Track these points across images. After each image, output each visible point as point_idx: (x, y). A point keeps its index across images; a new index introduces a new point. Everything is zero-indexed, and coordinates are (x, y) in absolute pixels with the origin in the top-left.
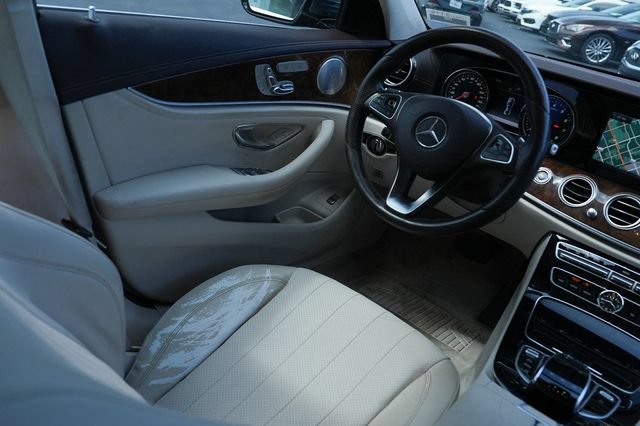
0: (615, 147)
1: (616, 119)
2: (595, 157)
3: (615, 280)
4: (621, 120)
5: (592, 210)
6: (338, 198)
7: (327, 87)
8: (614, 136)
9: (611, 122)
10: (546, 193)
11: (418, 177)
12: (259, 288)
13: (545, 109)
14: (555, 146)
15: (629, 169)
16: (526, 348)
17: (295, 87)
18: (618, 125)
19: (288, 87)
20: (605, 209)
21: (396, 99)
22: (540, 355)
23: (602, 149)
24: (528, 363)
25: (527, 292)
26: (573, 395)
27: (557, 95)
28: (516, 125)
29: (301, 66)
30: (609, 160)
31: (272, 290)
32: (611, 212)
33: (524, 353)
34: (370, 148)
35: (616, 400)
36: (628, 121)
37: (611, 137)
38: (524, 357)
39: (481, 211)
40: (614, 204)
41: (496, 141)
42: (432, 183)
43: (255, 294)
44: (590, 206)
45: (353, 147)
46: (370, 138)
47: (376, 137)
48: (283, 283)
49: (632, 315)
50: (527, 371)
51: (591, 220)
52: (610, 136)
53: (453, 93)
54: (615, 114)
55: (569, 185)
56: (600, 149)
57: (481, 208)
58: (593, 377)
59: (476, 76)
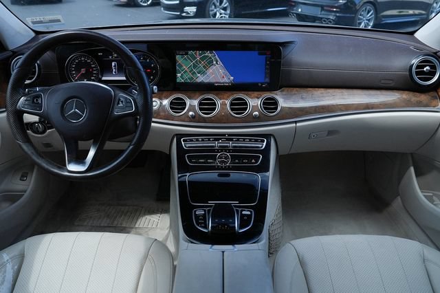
0: (186, 71)
1: (180, 55)
2: (178, 81)
3: (220, 146)
4: (182, 55)
5: (191, 113)
6: (27, 173)
8: (183, 65)
9: (178, 57)
10: (161, 114)
11: (79, 142)
12: (5, 272)
13: (140, 69)
14: (155, 87)
15: (199, 80)
16: (195, 211)
18: (182, 58)
20: (197, 108)
21: (39, 96)
22: (205, 211)
24: (201, 219)
25: (179, 178)
26: (231, 225)
27: (140, 51)
28: (124, 78)
30: (186, 79)
31: (16, 267)
32: (201, 109)
33: (195, 214)
34: (34, 132)
35: (251, 212)
36: (187, 54)
38: (197, 217)
39: (131, 147)
40: (200, 104)
41: (119, 99)
42: (92, 141)
43: (4, 278)
44: (189, 111)
45: (24, 142)
46: (31, 125)
47: (36, 123)
48: (22, 257)
49: (237, 161)
50: (203, 225)
51: (193, 118)
52: (181, 66)
53: (74, 72)
54: (177, 52)
55: (171, 103)
56: (179, 75)
57: (130, 145)
58: (235, 206)
59: (85, 56)
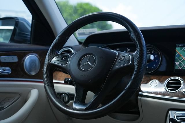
0: (184, 60)
1: (179, 47)
2: (176, 68)
4: (181, 47)
7: (30, 70)
8: (181, 55)
9: (177, 49)
17: (12, 70)
18: (181, 49)
19: (8, 70)
21: (67, 56)
23: (178, 63)
29: (14, 59)
30: (184, 67)
37: (180, 56)
45: (48, 86)
54: (177, 45)
55: (168, 83)
56: (177, 63)
